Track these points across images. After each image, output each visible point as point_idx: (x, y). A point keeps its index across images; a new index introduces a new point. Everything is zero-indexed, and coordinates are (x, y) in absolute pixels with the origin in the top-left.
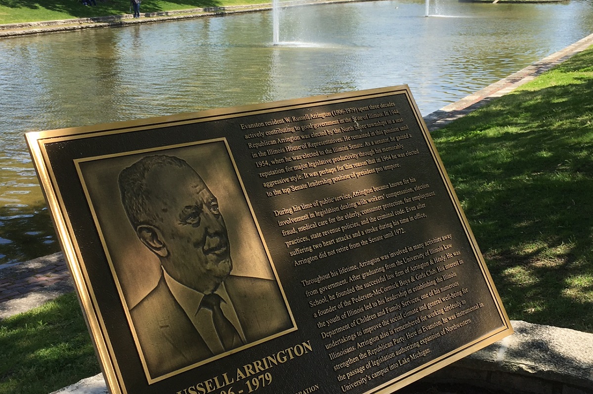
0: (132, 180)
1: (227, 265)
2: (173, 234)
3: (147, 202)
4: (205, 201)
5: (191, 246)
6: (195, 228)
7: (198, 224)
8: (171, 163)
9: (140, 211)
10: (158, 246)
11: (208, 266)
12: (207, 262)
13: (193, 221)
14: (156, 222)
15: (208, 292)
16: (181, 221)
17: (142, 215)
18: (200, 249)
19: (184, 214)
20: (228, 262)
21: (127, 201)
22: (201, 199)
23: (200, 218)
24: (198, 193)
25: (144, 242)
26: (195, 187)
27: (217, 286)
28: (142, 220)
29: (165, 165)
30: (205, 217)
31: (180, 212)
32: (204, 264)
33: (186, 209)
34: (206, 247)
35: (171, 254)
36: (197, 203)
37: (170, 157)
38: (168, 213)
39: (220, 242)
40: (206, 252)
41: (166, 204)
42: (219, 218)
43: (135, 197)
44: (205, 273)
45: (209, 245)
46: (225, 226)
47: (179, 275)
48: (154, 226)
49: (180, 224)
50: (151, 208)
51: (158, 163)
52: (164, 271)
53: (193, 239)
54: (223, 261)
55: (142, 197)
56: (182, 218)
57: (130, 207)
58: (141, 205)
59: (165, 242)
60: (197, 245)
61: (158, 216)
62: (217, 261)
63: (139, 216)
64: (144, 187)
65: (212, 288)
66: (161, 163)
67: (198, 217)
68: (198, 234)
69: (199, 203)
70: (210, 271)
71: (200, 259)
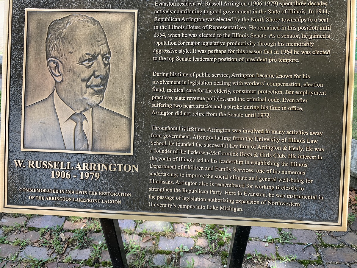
0: (57, 28)
1: (99, 99)
2: (70, 69)
3: (61, 44)
4: (102, 53)
5: (79, 80)
6: (87, 69)
7: (90, 67)
8: (88, 21)
9: (54, 49)
10: (58, 74)
11: (85, 96)
12: (85, 93)
13: (87, 64)
14: (62, 58)
15: (78, 112)
16: (79, 62)
17: (55, 52)
18: (85, 83)
19: (83, 58)
20: (101, 97)
21: (49, 41)
22: (99, 51)
23: (93, 63)
24: (99, 46)
25: (50, 69)
26: (99, 41)
27: (85, 110)
28: (54, 55)
29: (84, 22)
30: (97, 63)
31: (81, 56)
32: (83, 94)
33: (86, 55)
34: (89, 83)
35: (64, 81)
36: (95, 53)
37: (89, 18)
38: (72, 55)
39: (101, 82)
40: (87, 87)
41: (73, 48)
42: (107, 66)
43: (55, 40)
44: (81, 100)
45: (92, 83)
46: (109, 73)
47: (64, 95)
48: (60, 61)
49: (78, 64)
50: (62, 49)
51: (80, 20)
52: (55, 90)
53: (83, 76)
54: (98, 95)
55: (60, 40)
56: (81, 60)
57: (49, 45)
58: (57, 46)
59: (63, 73)
60: (83, 80)
61: (65, 55)
62: (93, 94)
63: (53, 52)
64: (63, 34)
65: (82, 110)
66: (82, 20)
67: (91, 62)
68: (86, 73)
69: (97, 54)
70: (86, 99)
71: (82, 90)
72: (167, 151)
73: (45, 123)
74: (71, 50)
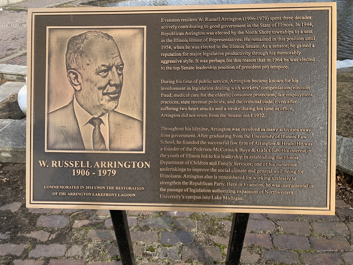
0: (76, 43)
1: (115, 105)
2: (87, 79)
3: (79, 57)
4: (116, 64)
5: (96, 88)
6: (102, 78)
7: (105, 77)
8: (102, 37)
9: (74, 62)
10: (77, 83)
11: (102, 102)
12: (102, 100)
13: (103, 74)
14: (80, 70)
15: (96, 116)
16: (95, 73)
17: (74, 64)
18: (101, 91)
19: (99, 69)
20: (116, 103)
21: (68, 55)
22: (113, 62)
23: (108, 73)
24: (113, 58)
25: (69, 80)
26: (113, 54)
27: (103, 114)
28: (73, 67)
29: (99, 38)
30: (112, 73)
31: (97, 67)
32: (100, 100)
33: (101, 66)
34: (105, 91)
35: (82, 89)
36: (110, 64)
37: (104, 33)
38: (89, 66)
39: (116, 90)
40: (104, 94)
41: (90, 61)
42: (121, 76)
43: (74, 54)
44: (98, 106)
45: (107, 90)
46: (123, 82)
47: (82, 102)
48: (79, 72)
49: (95, 74)
50: (80, 62)
51: (95, 36)
52: (75, 98)
53: (99, 85)
54: (113, 102)
55: (78, 54)
56: (97, 71)
57: (69, 59)
58: (75, 59)
59: (81, 83)
60: (100, 88)
61: (83, 67)
62: (109, 101)
63: (72, 64)
64: (81, 49)
65: (99, 114)
66: (97, 36)
67: (107, 73)
68: (103, 82)
69: (111, 65)
70: (102, 105)
71: (99, 97)
72: (175, 149)
73: (66, 127)
74: (88, 62)
